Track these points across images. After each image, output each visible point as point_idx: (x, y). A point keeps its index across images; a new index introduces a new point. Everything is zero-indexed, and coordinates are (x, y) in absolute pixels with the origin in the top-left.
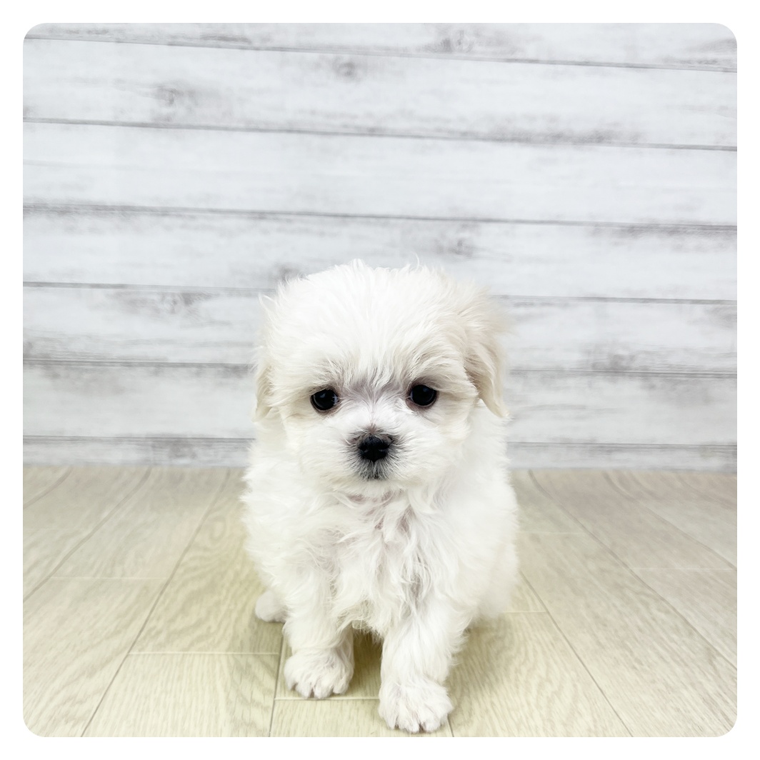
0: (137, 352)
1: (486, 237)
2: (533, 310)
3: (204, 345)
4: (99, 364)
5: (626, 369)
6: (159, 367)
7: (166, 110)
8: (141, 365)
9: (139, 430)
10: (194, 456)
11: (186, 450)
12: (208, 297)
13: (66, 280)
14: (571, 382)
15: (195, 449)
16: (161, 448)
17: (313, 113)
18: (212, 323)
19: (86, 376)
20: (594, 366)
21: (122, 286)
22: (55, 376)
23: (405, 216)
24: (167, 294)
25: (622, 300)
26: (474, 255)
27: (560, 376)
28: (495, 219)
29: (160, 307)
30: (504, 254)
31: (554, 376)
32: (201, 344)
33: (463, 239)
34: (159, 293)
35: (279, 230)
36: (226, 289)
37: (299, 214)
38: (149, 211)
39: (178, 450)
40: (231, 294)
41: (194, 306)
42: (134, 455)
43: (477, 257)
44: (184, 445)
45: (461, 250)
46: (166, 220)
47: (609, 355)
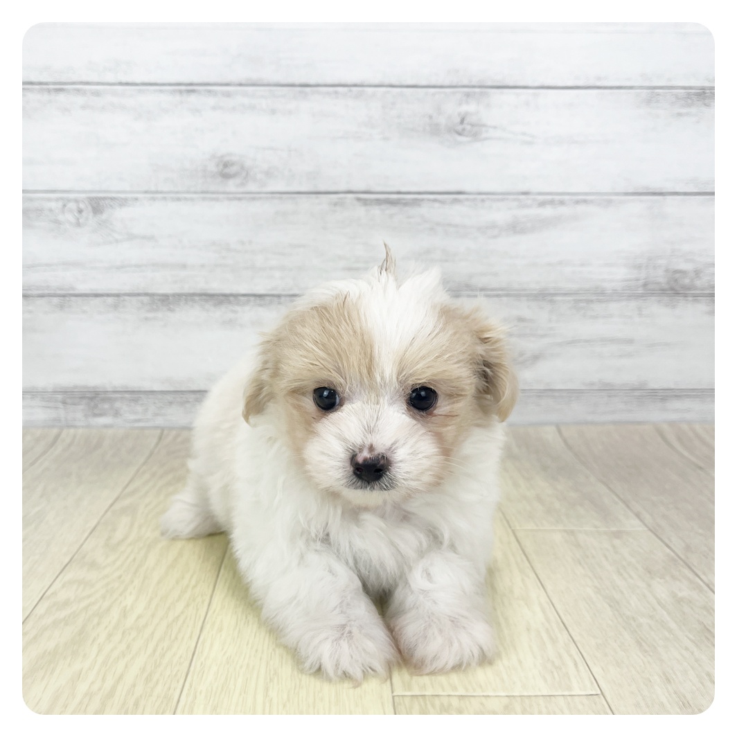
1: (498, 110)
2: (563, 210)
3: (120, 268)
5: (689, 289)
6: (65, 298)
8: (42, 296)
10: (116, 413)
11: (106, 406)
12: (123, 202)
14: (614, 307)
15: (117, 405)
16: (74, 404)
18: (131, 237)
20: (645, 285)
23: (387, 82)
24: (69, 200)
25: (685, 194)
26: (484, 135)
27: (600, 301)
28: (511, 84)
29: (61, 218)
30: (524, 134)
31: (592, 301)
32: (119, 268)
33: (467, 114)
34: (57, 200)
35: (214, 108)
36: (146, 192)
37: (241, 85)
38: (37, 87)
39: (96, 406)
40: (154, 199)
41: (104, 216)
42: (41, 415)
43: (486, 139)
44: (104, 400)
45: (464, 130)
46: (61, 97)
47: (667, 271)
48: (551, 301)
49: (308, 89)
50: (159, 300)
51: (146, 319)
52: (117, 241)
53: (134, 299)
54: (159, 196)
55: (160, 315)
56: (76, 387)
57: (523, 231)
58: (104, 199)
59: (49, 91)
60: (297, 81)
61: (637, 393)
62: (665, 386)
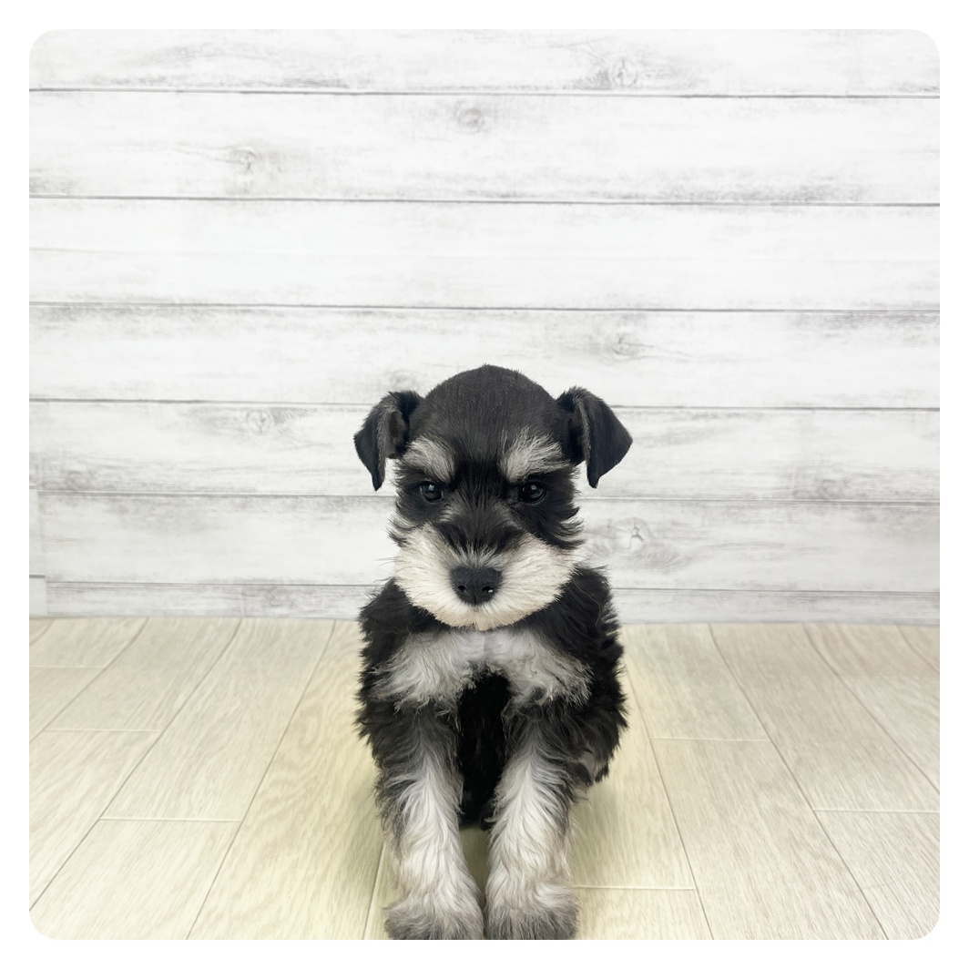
0: (219, 481)
1: (655, 331)
2: (716, 423)
3: (299, 472)
4: (173, 496)
5: (838, 497)
6: (247, 499)
7: (242, 179)
8: (225, 497)
9: (226, 574)
10: (292, 605)
11: (283, 598)
12: (303, 413)
13: (131, 396)
14: (764, 513)
15: (293, 596)
16: (253, 596)
17: (429, 176)
18: (310, 444)
19: (159, 511)
20: (795, 493)
21: (197, 402)
22: (123, 511)
23: (549, 307)
24: (253, 411)
25: (834, 409)
26: (640, 354)
27: (752, 508)
28: (667, 307)
29: (245, 426)
30: (679, 353)
31: (743, 508)
32: (297, 472)
33: (625, 334)
34: (242, 410)
35: (389, 329)
36: (325, 404)
37: (413, 307)
38: (226, 308)
39: (273, 597)
40: (332, 410)
41: (285, 425)
42: (221, 605)
43: (643, 357)
44: (280, 592)
45: (621, 349)
46: (248, 318)
47: (816, 480)
48: (704, 507)
49: (476, 312)
50: (334, 501)
51: (322, 518)
52: (296, 448)
53: (311, 501)
54: (337, 407)
55: (334, 515)
56: (254, 580)
57: (677, 442)
58: (286, 409)
59: (236, 312)
60: (466, 306)
61: (787, 594)
62: (814, 588)
